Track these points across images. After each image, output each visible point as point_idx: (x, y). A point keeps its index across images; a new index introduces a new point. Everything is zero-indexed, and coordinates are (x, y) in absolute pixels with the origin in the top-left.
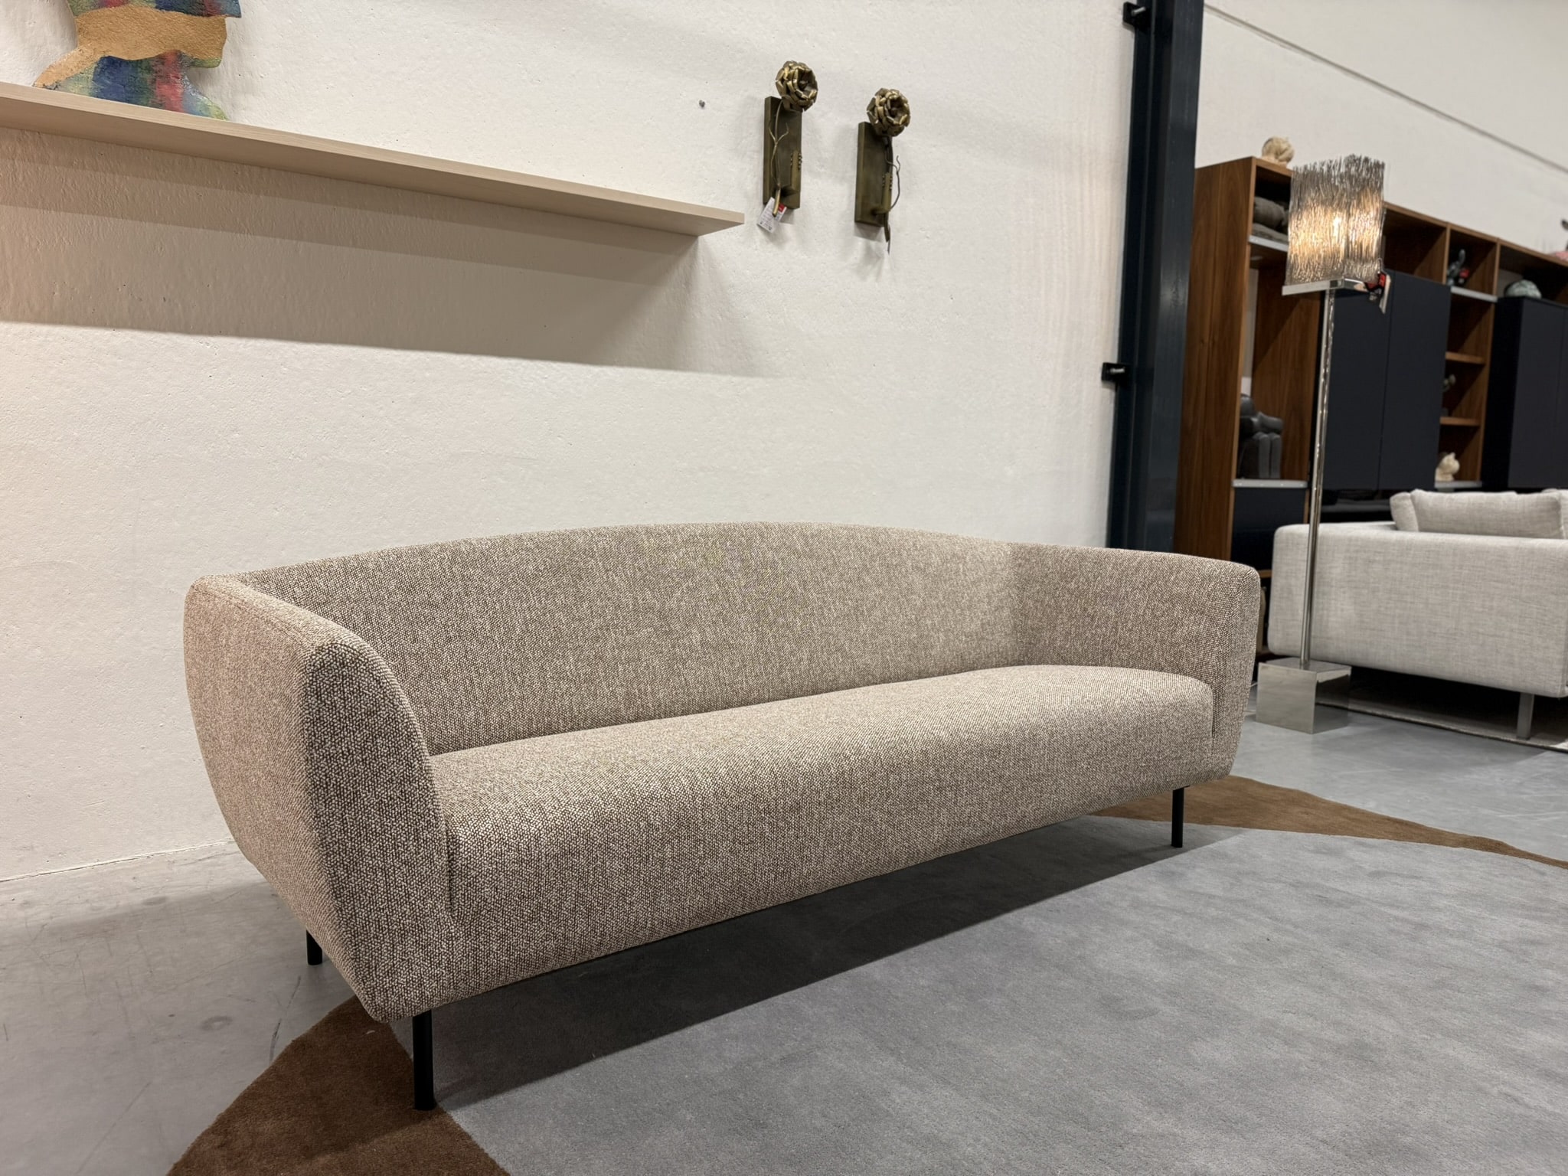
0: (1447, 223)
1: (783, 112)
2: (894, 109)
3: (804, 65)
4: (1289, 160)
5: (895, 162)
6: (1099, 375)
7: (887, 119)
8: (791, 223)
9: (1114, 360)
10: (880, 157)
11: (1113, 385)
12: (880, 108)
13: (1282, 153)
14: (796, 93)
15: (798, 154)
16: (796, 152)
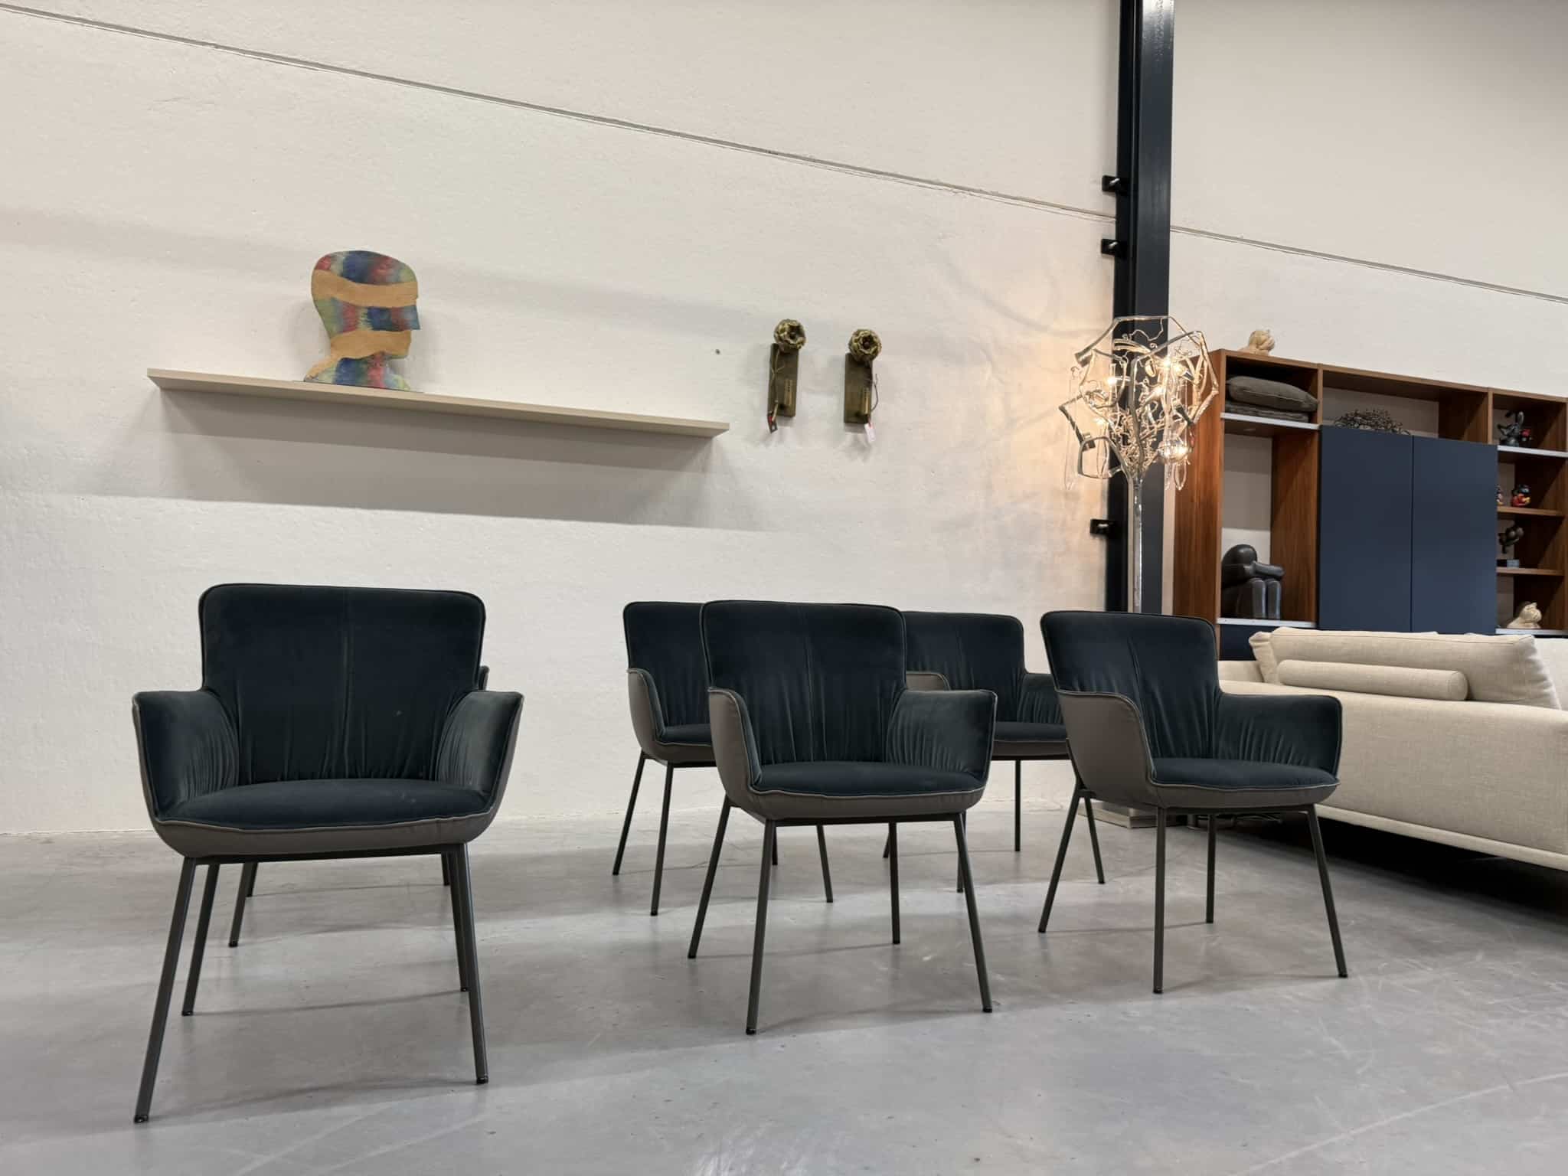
0: (1488, 388)
1: (782, 353)
2: (867, 343)
3: (796, 321)
4: (1269, 349)
5: (874, 380)
6: (1088, 529)
7: (861, 351)
8: (791, 426)
9: (1104, 517)
10: (861, 375)
11: (1104, 538)
12: (855, 344)
13: (1262, 344)
14: (786, 341)
15: (791, 381)
16: (787, 380)
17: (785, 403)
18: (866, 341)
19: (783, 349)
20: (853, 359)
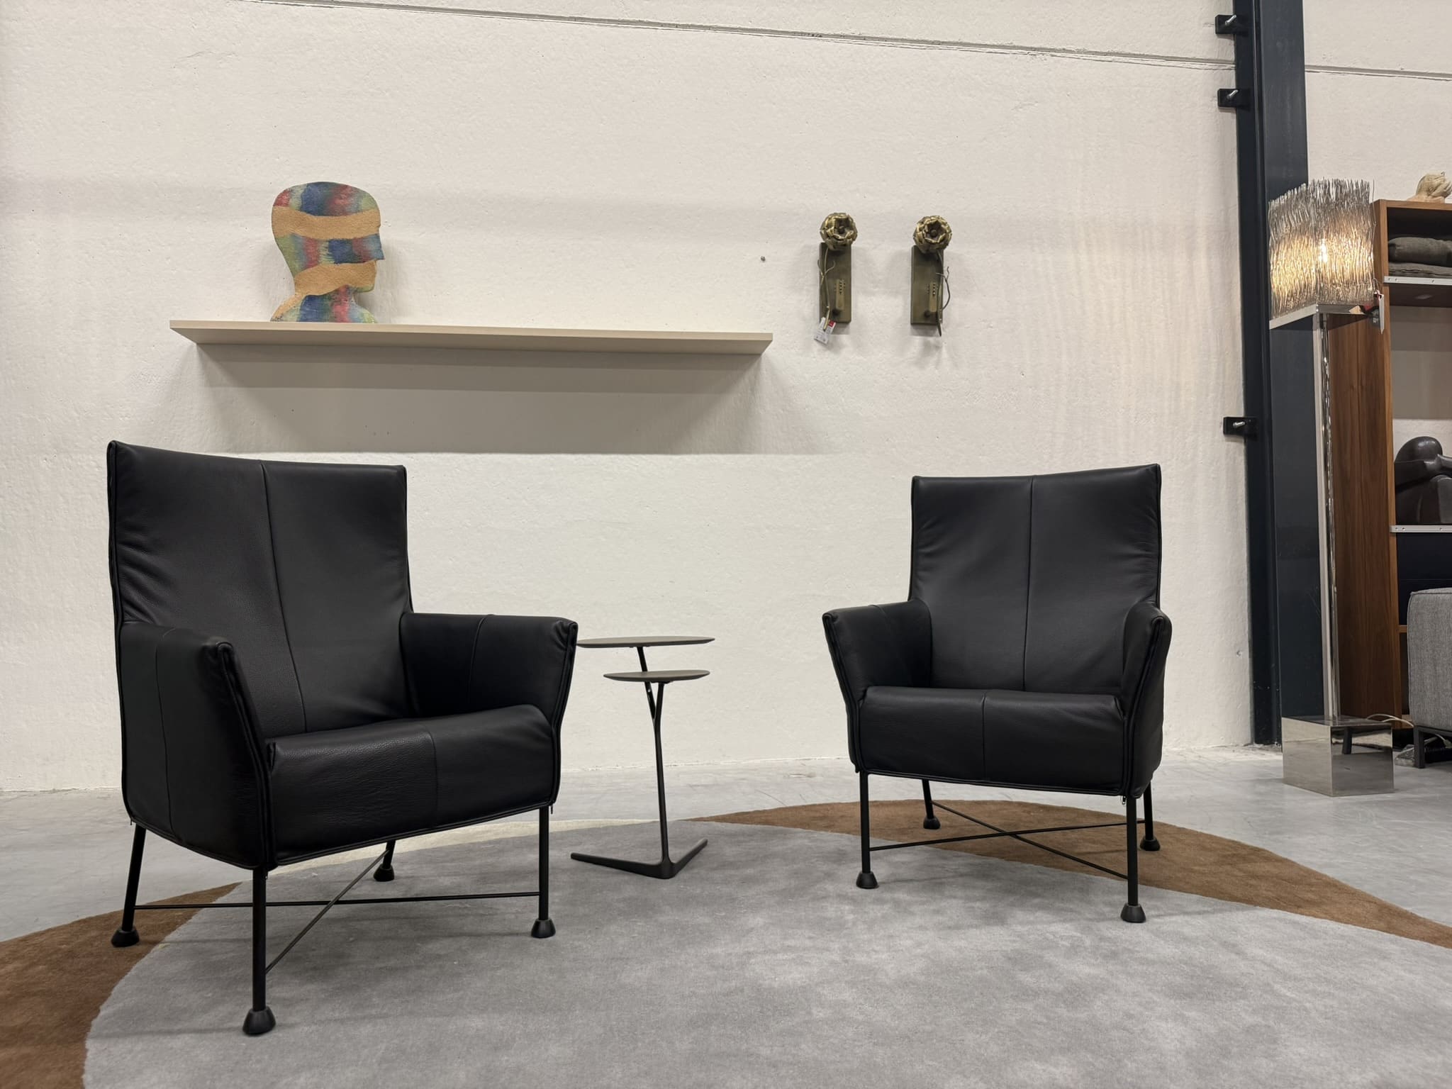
1: (831, 253)
2: (935, 231)
3: (844, 214)
4: (1445, 194)
5: (945, 274)
6: (1220, 430)
7: (926, 240)
9: (1241, 414)
11: (1243, 441)
12: (921, 234)
13: (1436, 189)
14: (834, 237)
15: (842, 281)
16: (838, 281)
17: (837, 307)
18: (932, 229)
19: (831, 247)
20: (919, 250)
